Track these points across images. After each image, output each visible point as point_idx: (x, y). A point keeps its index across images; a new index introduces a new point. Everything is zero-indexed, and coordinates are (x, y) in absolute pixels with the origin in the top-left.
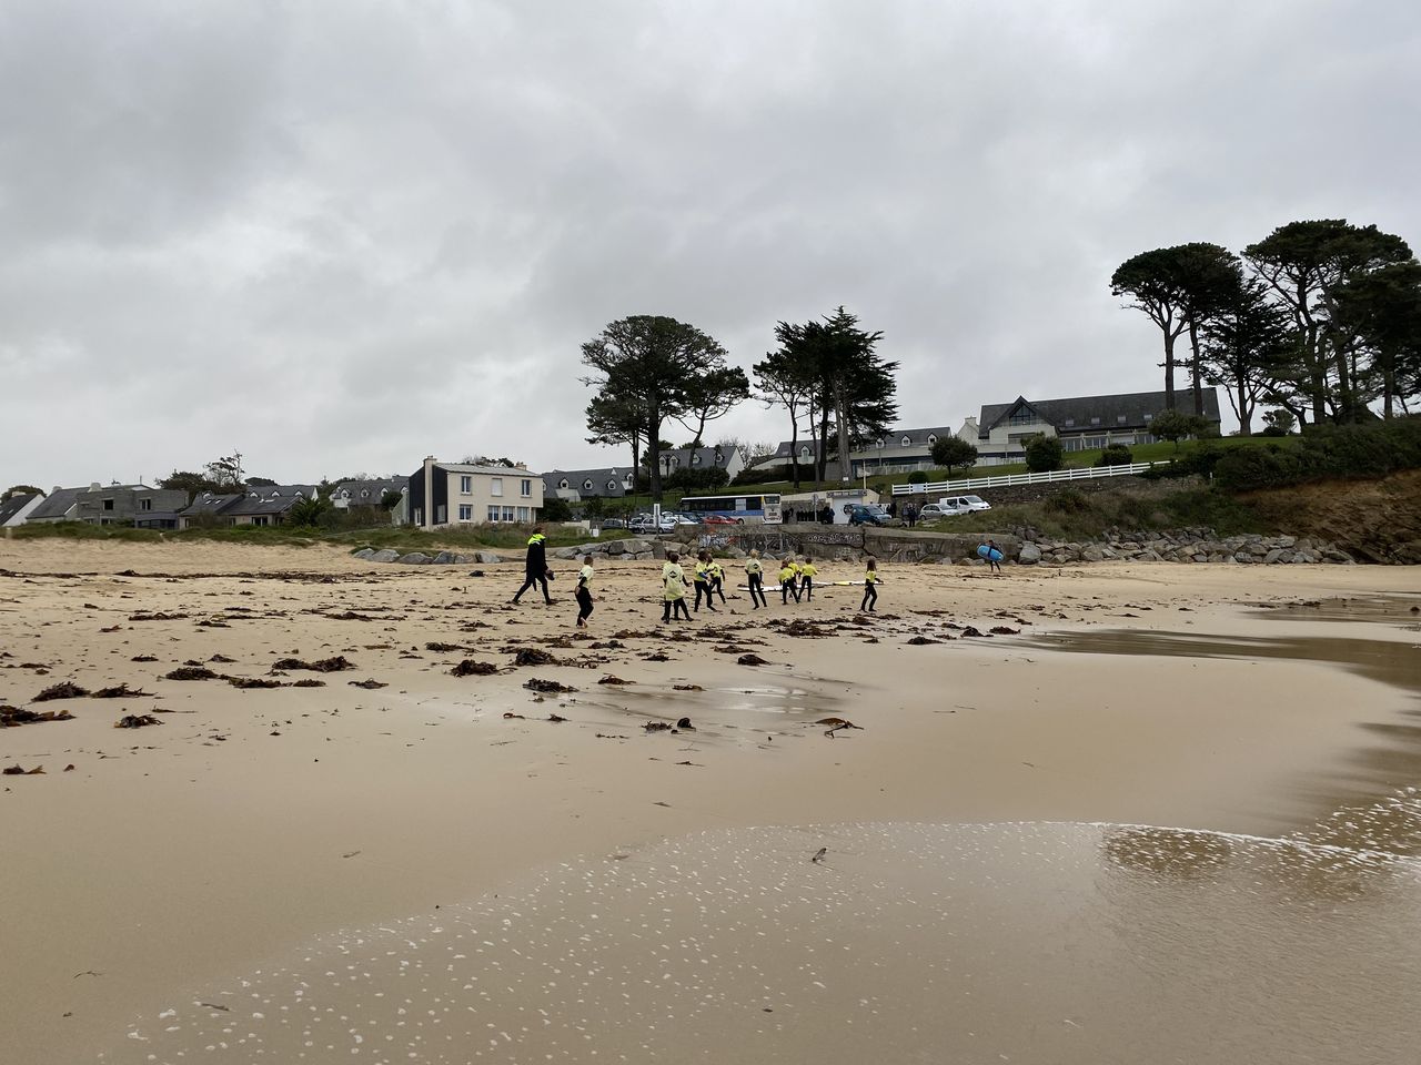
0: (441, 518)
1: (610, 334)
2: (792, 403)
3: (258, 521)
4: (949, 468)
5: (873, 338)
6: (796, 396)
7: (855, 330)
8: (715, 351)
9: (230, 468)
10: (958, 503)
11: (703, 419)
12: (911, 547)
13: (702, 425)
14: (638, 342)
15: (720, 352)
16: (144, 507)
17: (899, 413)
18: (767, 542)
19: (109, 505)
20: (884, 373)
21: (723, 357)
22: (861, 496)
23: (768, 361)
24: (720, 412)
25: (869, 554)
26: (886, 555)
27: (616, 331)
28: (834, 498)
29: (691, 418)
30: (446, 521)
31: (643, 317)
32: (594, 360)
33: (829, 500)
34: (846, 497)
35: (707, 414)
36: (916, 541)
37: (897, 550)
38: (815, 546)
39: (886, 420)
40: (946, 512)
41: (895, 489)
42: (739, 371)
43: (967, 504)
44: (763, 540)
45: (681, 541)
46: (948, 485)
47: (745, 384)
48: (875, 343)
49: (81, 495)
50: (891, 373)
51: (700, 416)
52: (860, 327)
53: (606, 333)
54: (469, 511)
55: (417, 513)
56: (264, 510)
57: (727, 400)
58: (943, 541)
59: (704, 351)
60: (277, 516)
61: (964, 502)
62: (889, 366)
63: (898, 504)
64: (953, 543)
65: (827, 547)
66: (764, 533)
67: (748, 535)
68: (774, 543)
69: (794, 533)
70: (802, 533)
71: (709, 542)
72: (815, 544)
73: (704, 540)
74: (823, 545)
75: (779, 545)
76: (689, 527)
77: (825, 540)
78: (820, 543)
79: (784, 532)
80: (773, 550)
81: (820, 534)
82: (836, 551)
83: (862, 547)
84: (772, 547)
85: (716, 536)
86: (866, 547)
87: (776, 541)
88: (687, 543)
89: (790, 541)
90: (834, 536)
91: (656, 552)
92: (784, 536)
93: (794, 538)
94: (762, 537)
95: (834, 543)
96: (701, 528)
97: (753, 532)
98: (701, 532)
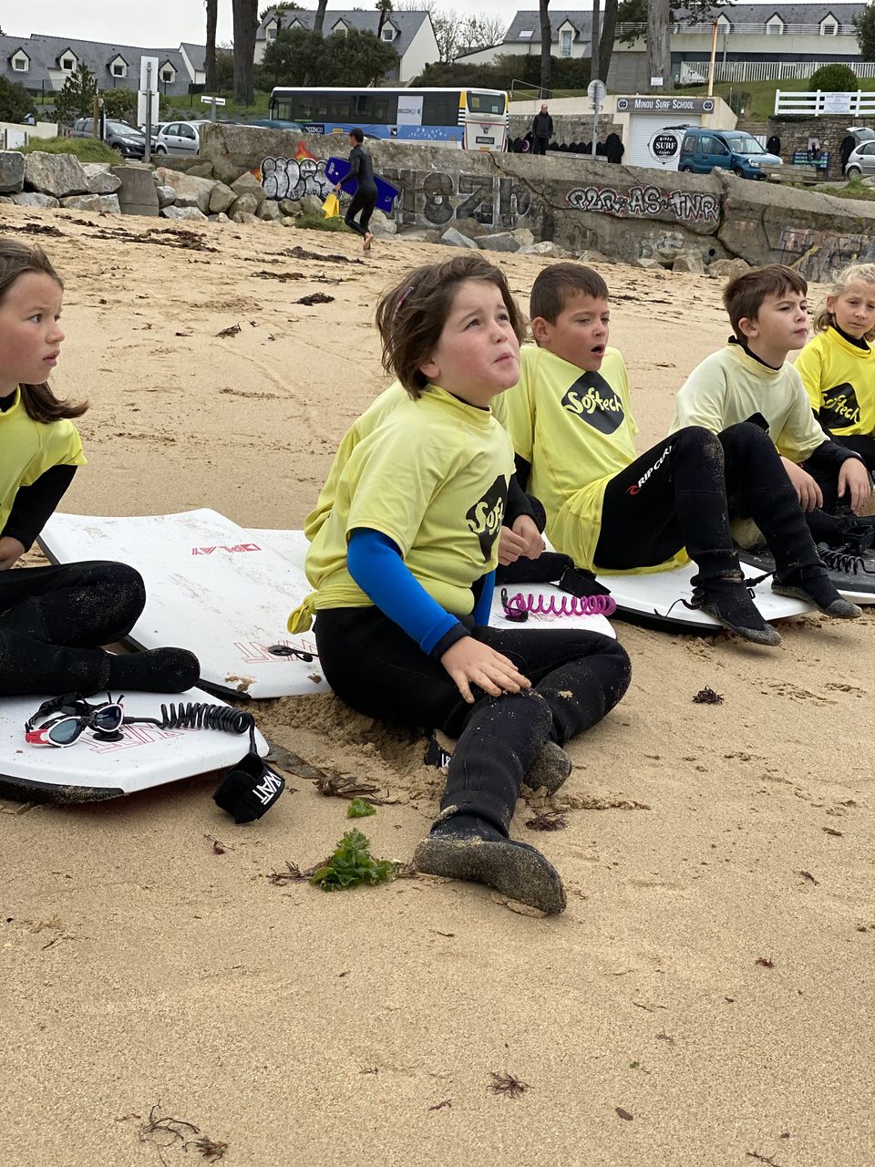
12: (843, 239)
18: (458, 200)
22: (698, 111)
25: (734, 255)
28: (635, 113)
33: (622, 119)
34: (660, 113)
37: (807, 246)
38: (588, 220)
41: (782, 103)
44: (447, 192)
45: (213, 175)
65: (621, 226)
66: (454, 175)
67: (406, 173)
68: (478, 204)
69: (533, 181)
70: (557, 182)
71: (293, 183)
72: (589, 214)
73: (281, 178)
74: (610, 219)
75: (491, 210)
76: (238, 134)
77: (617, 207)
78: (604, 213)
79: (507, 174)
80: (471, 222)
81: (607, 188)
82: (643, 238)
83: (715, 234)
84: (472, 215)
85: (314, 168)
86: (725, 235)
87: (484, 198)
88: (229, 181)
89: (521, 200)
90: (643, 196)
91: (129, 198)
92: (506, 184)
93: (533, 195)
94: (444, 180)
95: (640, 215)
96: (273, 140)
97: (421, 168)
98: (275, 153)
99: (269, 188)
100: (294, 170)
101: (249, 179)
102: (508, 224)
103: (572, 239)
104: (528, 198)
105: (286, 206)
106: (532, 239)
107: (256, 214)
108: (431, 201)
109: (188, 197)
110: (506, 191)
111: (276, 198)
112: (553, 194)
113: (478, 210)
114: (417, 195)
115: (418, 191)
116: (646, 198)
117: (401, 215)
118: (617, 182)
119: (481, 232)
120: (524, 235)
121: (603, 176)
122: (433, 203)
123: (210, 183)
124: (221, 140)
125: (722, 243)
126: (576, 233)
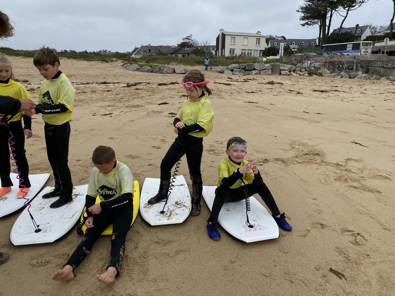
3: (183, 56)
9: (189, 39)
11: (348, 11)
18: (345, 66)
29: (343, 11)
30: (225, 55)
38: (377, 69)
44: (343, 64)
45: (293, 64)
49: (144, 47)
51: (347, 9)
60: (188, 54)
65: (386, 70)
66: (345, 61)
67: (334, 61)
68: (350, 67)
69: (364, 61)
70: (370, 61)
71: (309, 65)
72: (378, 67)
73: (306, 64)
74: (383, 68)
75: (353, 68)
76: (298, 56)
77: (385, 65)
78: (382, 67)
79: (358, 60)
80: (348, 70)
81: (383, 61)
82: (392, 72)
84: (348, 69)
85: (313, 62)
87: (352, 65)
88: (295, 65)
89: (361, 65)
90: (392, 63)
91: (274, 70)
92: (357, 62)
93: (364, 64)
94: (343, 62)
95: (391, 67)
96: (305, 57)
97: (337, 60)
98: (305, 59)
99: (304, 66)
100: (309, 62)
101: (299, 65)
102: (357, 70)
103: (373, 73)
104: (362, 65)
105: (306, 69)
106: (362, 73)
107: (300, 71)
108: (339, 66)
109: (286, 69)
110: (357, 63)
111: (305, 68)
112: (369, 63)
113: (350, 68)
114: (336, 66)
115: (336, 65)
116: (393, 63)
117: (332, 70)
118: (386, 60)
119: (350, 72)
120: (360, 73)
121: (382, 59)
122: (339, 67)
123: (291, 66)
124: (295, 57)
126: (374, 71)
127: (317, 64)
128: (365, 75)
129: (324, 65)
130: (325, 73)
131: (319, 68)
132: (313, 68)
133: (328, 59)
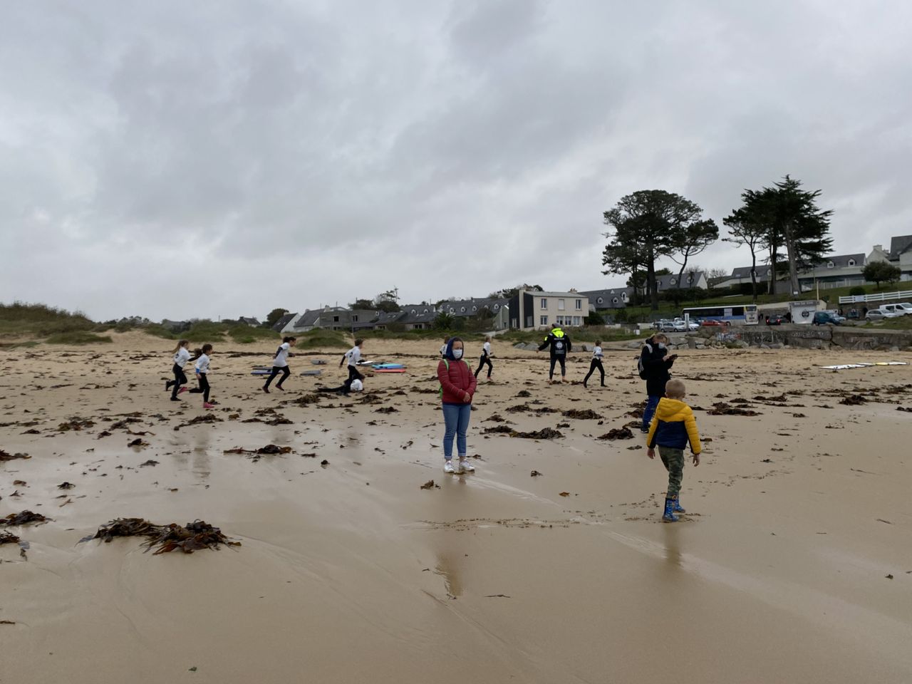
0: (529, 325)
1: (622, 204)
2: (751, 242)
3: (416, 327)
4: (878, 283)
5: (814, 195)
6: (754, 238)
7: (800, 191)
8: (694, 209)
9: (392, 296)
10: (895, 309)
11: (686, 256)
12: (867, 339)
13: (686, 260)
14: (641, 208)
15: (698, 210)
16: (354, 319)
17: (834, 246)
18: (762, 337)
19: (336, 319)
20: (822, 218)
21: (700, 213)
22: (815, 304)
23: (733, 215)
24: (699, 250)
25: (836, 345)
26: (848, 345)
27: (626, 202)
28: (795, 306)
29: (679, 255)
30: (533, 326)
31: (643, 192)
32: (611, 221)
34: (803, 306)
35: (689, 252)
36: (871, 335)
37: (856, 342)
38: (796, 339)
39: (824, 251)
40: (887, 315)
41: (842, 300)
42: (711, 222)
43: (902, 309)
44: (760, 336)
46: (883, 296)
47: (716, 229)
48: (815, 199)
49: (320, 313)
50: (826, 218)
51: (685, 254)
52: (804, 188)
53: (619, 203)
54: (545, 319)
55: (514, 321)
56: (419, 321)
57: (704, 242)
58: (892, 335)
59: (686, 210)
60: (427, 324)
61: (899, 307)
62: (826, 213)
63: (844, 310)
64: (899, 337)
65: (805, 340)
66: (761, 332)
67: (749, 332)
69: (781, 331)
70: (787, 331)
71: (723, 337)
73: (721, 336)
74: (802, 339)
75: (771, 339)
77: (804, 336)
79: (774, 330)
80: (767, 342)
81: (800, 331)
82: (812, 342)
83: (831, 340)
85: (727, 334)
86: (834, 340)
87: (769, 336)
88: (708, 338)
89: (779, 336)
91: (690, 344)
93: (781, 335)
94: (759, 333)
95: (810, 337)
96: (717, 328)
97: (753, 331)
98: (718, 331)
99: (717, 339)
100: (723, 334)
101: (713, 337)
102: (776, 341)
103: (792, 344)
105: (723, 342)
106: (784, 345)
107: (717, 345)
110: (774, 334)
112: (787, 334)
113: (768, 339)
116: (811, 333)
117: (750, 342)
118: (803, 330)
119: (770, 344)
120: (781, 344)
121: (799, 329)
122: (756, 339)
123: (705, 339)
124: (706, 330)
125: (832, 342)
126: (793, 342)
127: (732, 336)
128: (788, 346)
129: (740, 337)
130: (745, 346)
131: (734, 341)
132: (729, 341)
133: (743, 330)
